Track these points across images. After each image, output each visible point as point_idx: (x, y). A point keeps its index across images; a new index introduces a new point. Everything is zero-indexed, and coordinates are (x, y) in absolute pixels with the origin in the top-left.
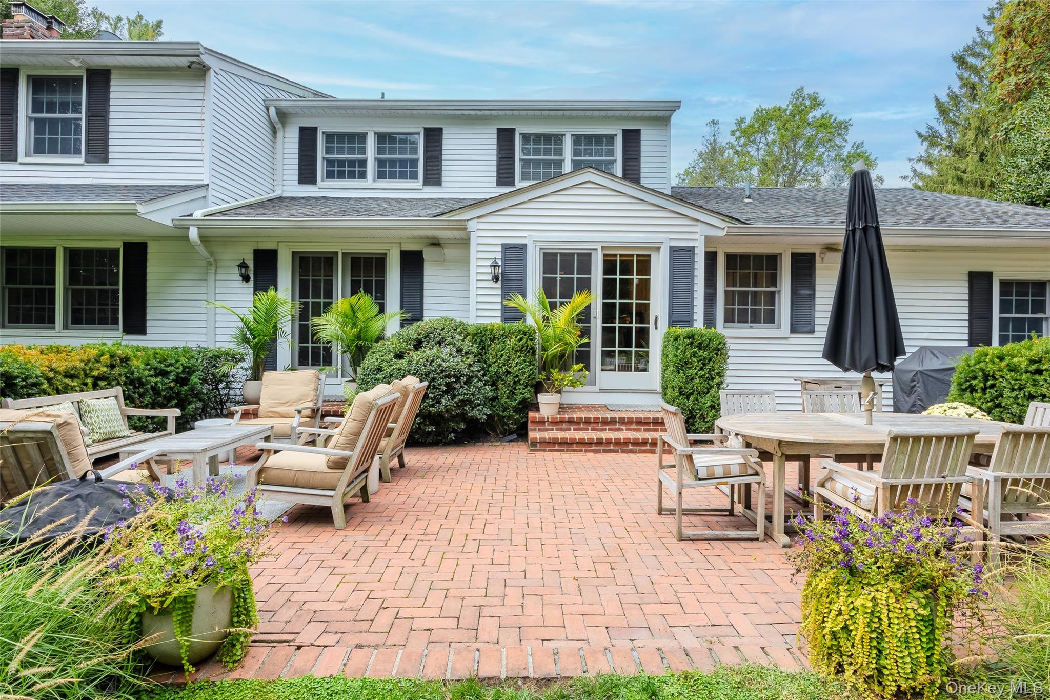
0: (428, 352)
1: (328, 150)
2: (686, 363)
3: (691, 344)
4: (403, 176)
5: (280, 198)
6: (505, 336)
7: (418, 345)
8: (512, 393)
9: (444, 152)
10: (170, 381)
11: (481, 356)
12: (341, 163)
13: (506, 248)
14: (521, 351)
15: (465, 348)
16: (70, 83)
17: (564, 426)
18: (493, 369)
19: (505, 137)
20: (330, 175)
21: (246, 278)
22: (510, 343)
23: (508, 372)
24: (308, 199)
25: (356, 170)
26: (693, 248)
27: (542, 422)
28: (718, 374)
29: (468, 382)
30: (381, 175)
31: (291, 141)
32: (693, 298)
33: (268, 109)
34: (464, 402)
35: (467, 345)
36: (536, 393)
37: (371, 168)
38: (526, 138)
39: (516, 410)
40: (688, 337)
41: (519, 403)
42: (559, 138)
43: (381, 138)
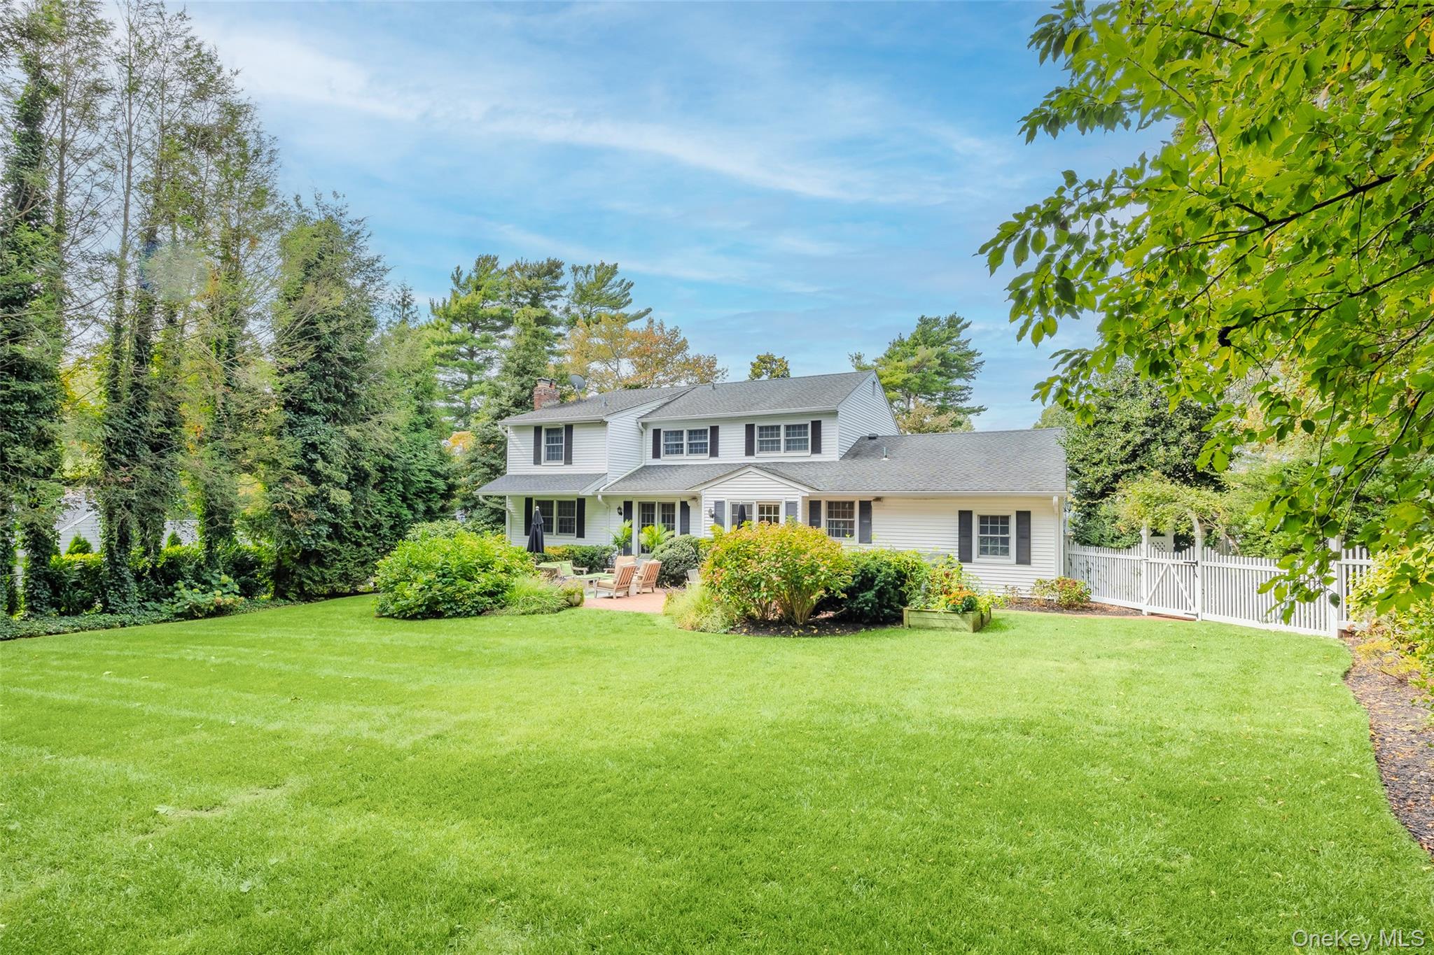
1: (666, 440)
4: (700, 452)
5: (645, 466)
9: (719, 438)
10: (587, 559)
12: (672, 446)
13: (717, 503)
16: (558, 430)
19: (750, 429)
20: (667, 453)
21: (620, 514)
24: (659, 466)
25: (678, 449)
26: (797, 502)
30: (690, 452)
31: (649, 436)
33: (639, 423)
37: (686, 448)
38: (760, 428)
42: (778, 427)
43: (690, 432)
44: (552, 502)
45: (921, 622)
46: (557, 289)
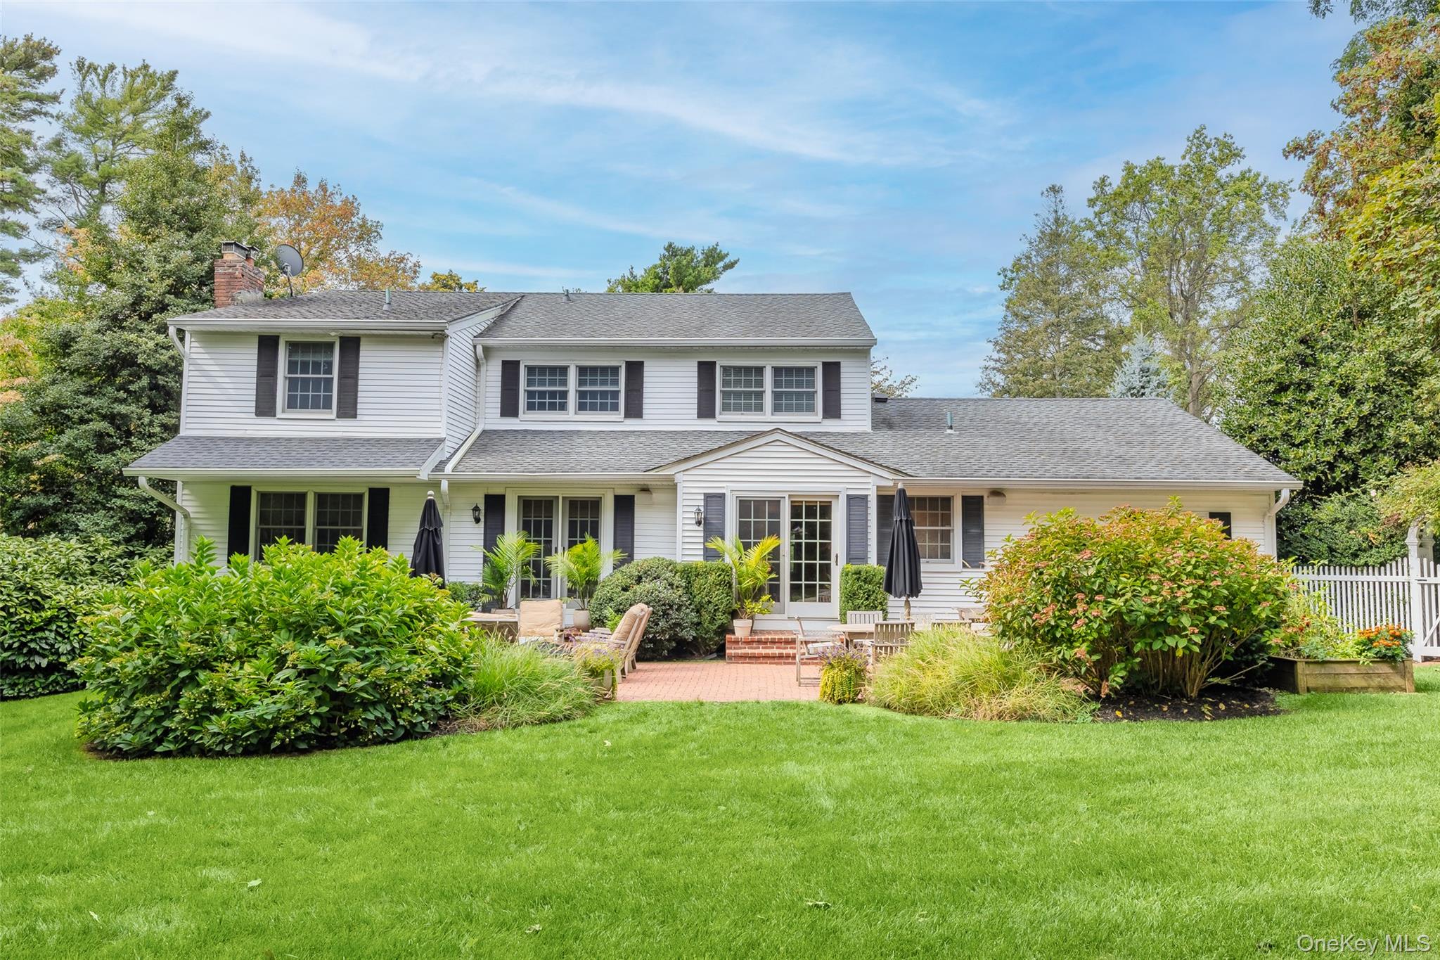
0: (647, 586)
1: (530, 383)
2: (854, 594)
3: (858, 579)
4: (603, 408)
5: (484, 432)
6: (707, 573)
7: (639, 580)
8: (713, 620)
9: (645, 385)
11: (688, 589)
12: (542, 394)
13: (708, 497)
14: (720, 584)
15: (676, 583)
17: (754, 645)
18: (697, 600)
19: (706, 370)
20: (531, 407)
21: (477, 520)
22: (712, 578)
23: (710, 602)
25: (556, 402)
26: (866, 496)
27: (736, 642)
28: (881, 603)
29: (679, 609)
30: (582, 407)
31: (493, 374)
32: (867, 539)
33: (475, 347)
34: (676, 625)
35: (677, 580)
36: (732, 619)
37: (572, 399)
38: (726, 369)
39: (716, 633)
40: (856, 573)
41: (719, 628)
42: (759, 370)
43: (582, 370)
44: (302, 497)
45: (1328, 682)
46: (40, 100)
